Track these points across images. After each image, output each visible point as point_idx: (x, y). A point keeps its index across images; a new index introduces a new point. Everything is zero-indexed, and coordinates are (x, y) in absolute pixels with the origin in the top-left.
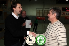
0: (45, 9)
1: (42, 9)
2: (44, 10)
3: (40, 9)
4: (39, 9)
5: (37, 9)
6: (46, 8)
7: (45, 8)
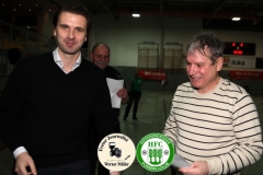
0: (166, 47)
1: (156, 47)
2: (163, 50)
3: (150, 46)
4: (147, 46)
5: (141, 46)
6: (168, 44)
7: (165, 42)
